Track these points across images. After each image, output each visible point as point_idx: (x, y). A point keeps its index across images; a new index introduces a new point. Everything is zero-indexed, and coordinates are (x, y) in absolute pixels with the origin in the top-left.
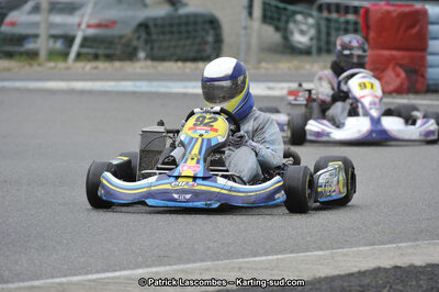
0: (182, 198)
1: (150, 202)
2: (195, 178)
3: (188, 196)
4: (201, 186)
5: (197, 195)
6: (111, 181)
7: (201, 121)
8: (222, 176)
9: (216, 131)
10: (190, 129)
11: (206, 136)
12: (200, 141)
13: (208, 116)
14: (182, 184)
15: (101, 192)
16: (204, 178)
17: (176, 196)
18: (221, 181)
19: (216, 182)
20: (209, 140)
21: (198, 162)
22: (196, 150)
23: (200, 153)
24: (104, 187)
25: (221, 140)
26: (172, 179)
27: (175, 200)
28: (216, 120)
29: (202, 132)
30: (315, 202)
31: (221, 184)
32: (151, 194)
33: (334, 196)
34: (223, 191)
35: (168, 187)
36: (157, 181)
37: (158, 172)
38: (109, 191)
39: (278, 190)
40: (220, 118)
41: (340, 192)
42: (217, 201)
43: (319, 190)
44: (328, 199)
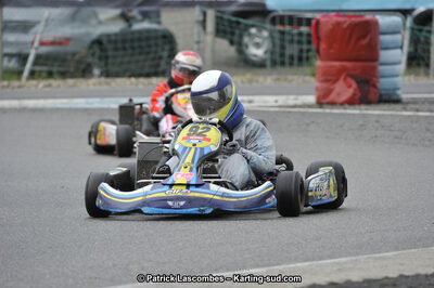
0: (176, 205)
1: (146, 210)
2: (188, 186)
3: (182, 203)
4: (194, 193)
5: (190, 201)
6: (108, 191)
7: (194, 132)
8: (215, 183)
9: (209, 140)
10: (183, 139)
11: (199, 145)
12: (193, 150)
13: (201, 126)
14: (176, 191)
15: (99, 202)
16: (197, 186)
17: (170, 203)
18: (214, 187)
19: (209, 188)
20: (202, 149)
21: (191, 170)
22: (189, 159)
23: (193, 161)
24: (102, 197)
25: (214, 149)
26: (166, 188)
27: (170, 207)
28: (209, 129)
29: (196, 142)
30: (306, 206)
31: (214, 191)
32: (146, 203)
33: (326, 200)
34: (215, 197)
35: (163, 195)
36: (152, 189)
37: (153, 181)
38: (106, 201)
39: (268, 195)
40: (213, 128)
41: (331, 196)
42: (210, 207)
43: (310, 194)
44: (319, 203)
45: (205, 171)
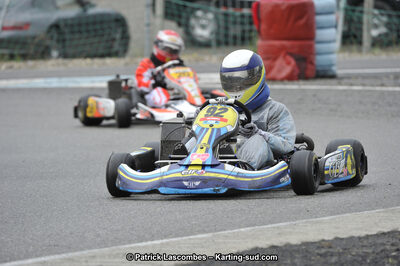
0: (192, 185)
1: (162, 190)
2: (203, 166)
3: (197, 183)
4: (210, 173)
5: (205, 181)
6: (127, 172)
7: (211, 113)
8: (230, 163)
9: (226, 121)
10: (201, 120)
11: (216, 126)
12: (210, 131)
13: (219, 107)
14: (192, 172)
15: (118, 183)
16: (212, 166)
17: (186, 183)
18: (229, 168)
19: (223, 168)
20: (219, 130)
21: (207, 151)
22: (205, 140)
23: (209, 142)
24: (121, 179)
25: (231, 129)
26: (183, 168)
27: (185, 188)
28: (226, 110)
29: (213, 122)
30: (322, 184)
31: (229, 171)
32: (163, 184)
33: (342, 178)
34: (230, 177)
35: (179, 175)
36: (169, 170)
37: (170, 161)
38: (125, 182)
39: (282, 174)
40: (230, 109)
41: (348, 174)
42: (225, 186)
43: (326, 172)
44: (336, 181)
45: (221, 151)
